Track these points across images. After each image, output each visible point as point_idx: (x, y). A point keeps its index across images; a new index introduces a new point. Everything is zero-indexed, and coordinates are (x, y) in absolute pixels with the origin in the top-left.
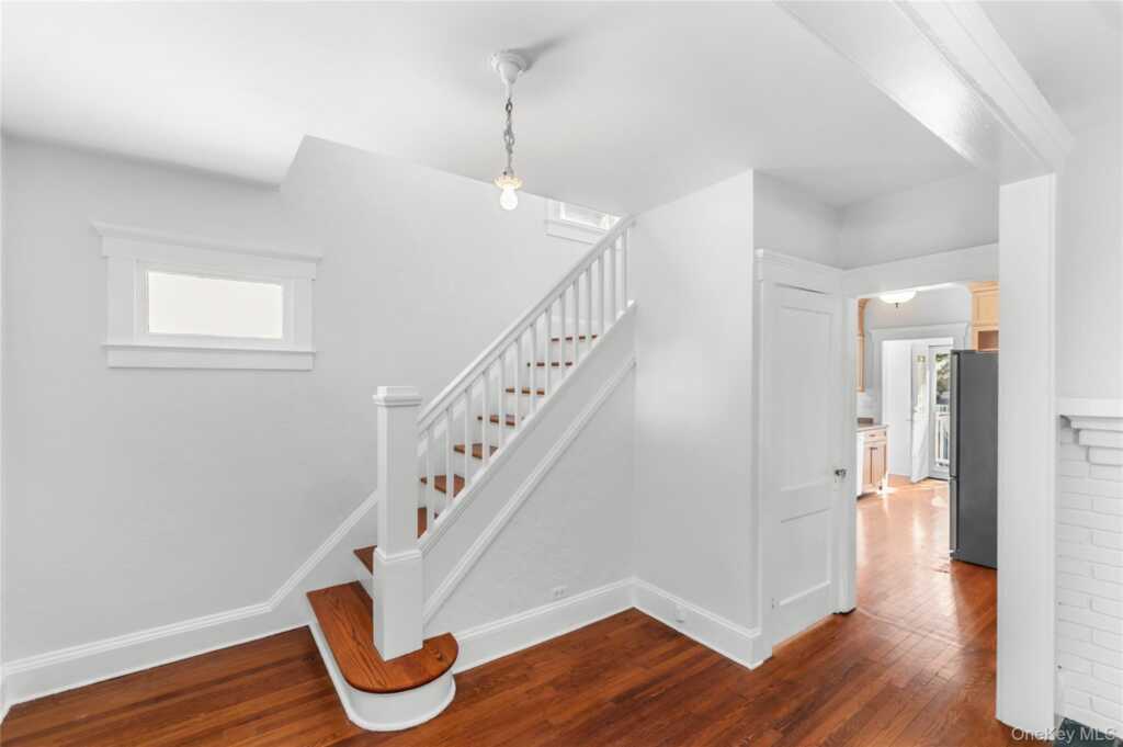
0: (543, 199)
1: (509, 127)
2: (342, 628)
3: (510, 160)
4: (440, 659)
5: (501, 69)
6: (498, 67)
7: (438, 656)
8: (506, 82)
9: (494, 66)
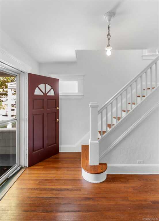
0: (141, 50)
1: (109, 33)
2: (85, 155)
3: (109, 42)
4: (102, 169)
5: (107, 18)
6: (106, 18)
7: (102, 168)
8: (108, 21)
9: (105, 18)
